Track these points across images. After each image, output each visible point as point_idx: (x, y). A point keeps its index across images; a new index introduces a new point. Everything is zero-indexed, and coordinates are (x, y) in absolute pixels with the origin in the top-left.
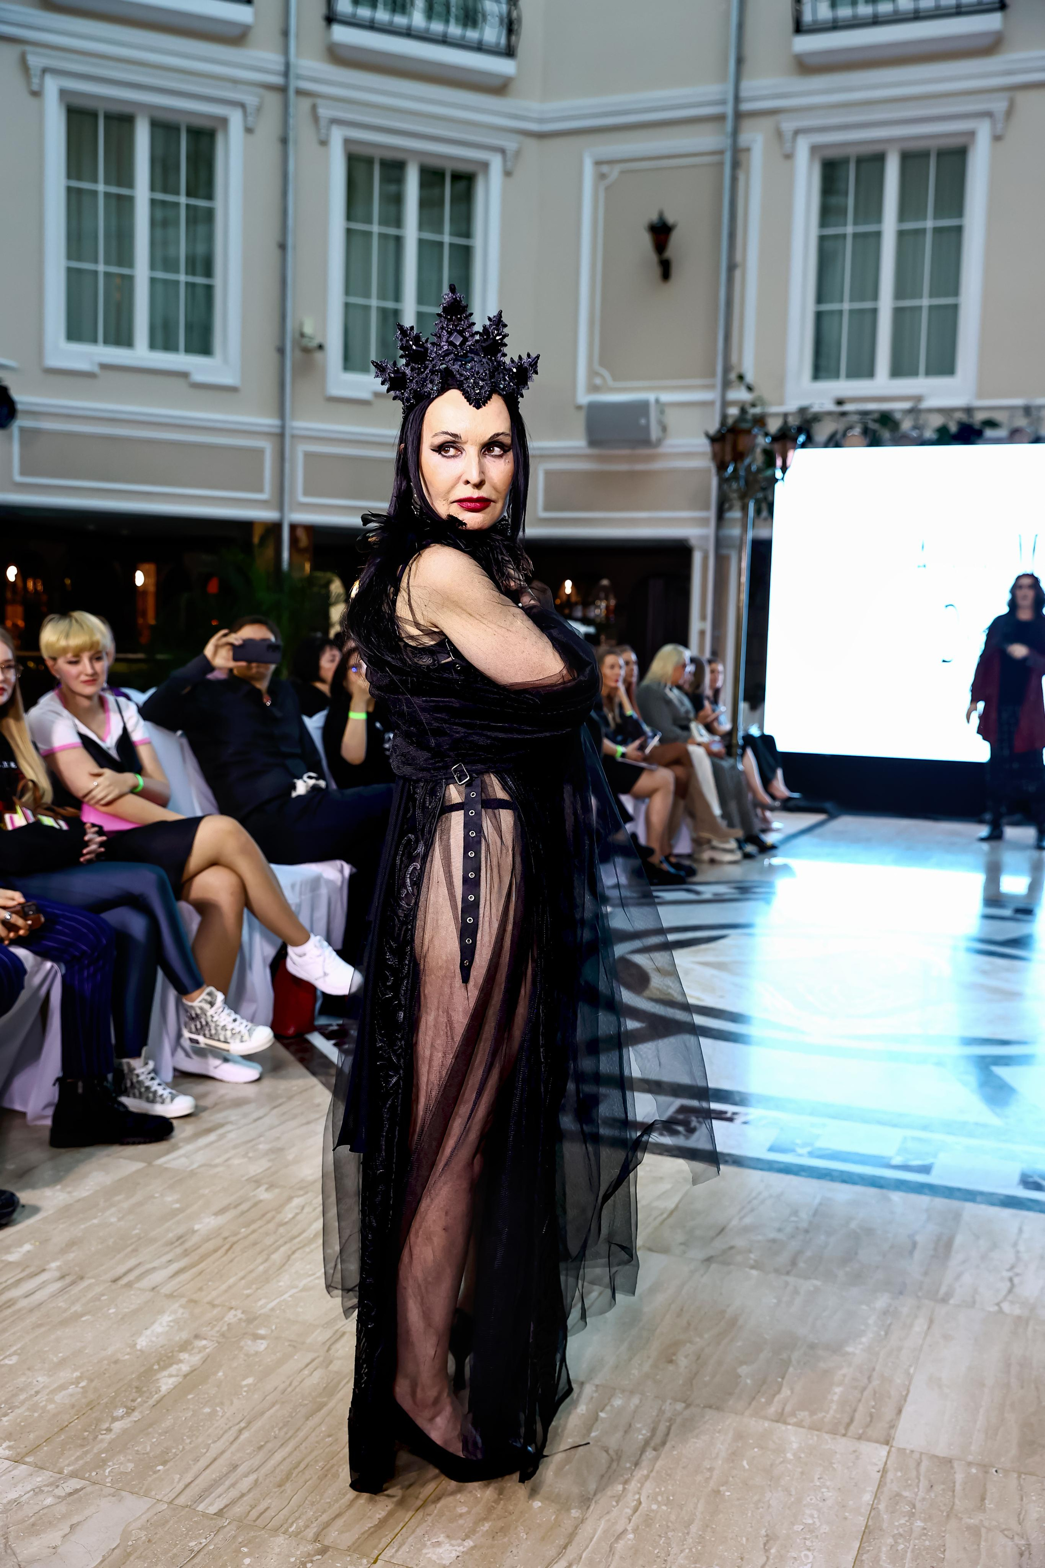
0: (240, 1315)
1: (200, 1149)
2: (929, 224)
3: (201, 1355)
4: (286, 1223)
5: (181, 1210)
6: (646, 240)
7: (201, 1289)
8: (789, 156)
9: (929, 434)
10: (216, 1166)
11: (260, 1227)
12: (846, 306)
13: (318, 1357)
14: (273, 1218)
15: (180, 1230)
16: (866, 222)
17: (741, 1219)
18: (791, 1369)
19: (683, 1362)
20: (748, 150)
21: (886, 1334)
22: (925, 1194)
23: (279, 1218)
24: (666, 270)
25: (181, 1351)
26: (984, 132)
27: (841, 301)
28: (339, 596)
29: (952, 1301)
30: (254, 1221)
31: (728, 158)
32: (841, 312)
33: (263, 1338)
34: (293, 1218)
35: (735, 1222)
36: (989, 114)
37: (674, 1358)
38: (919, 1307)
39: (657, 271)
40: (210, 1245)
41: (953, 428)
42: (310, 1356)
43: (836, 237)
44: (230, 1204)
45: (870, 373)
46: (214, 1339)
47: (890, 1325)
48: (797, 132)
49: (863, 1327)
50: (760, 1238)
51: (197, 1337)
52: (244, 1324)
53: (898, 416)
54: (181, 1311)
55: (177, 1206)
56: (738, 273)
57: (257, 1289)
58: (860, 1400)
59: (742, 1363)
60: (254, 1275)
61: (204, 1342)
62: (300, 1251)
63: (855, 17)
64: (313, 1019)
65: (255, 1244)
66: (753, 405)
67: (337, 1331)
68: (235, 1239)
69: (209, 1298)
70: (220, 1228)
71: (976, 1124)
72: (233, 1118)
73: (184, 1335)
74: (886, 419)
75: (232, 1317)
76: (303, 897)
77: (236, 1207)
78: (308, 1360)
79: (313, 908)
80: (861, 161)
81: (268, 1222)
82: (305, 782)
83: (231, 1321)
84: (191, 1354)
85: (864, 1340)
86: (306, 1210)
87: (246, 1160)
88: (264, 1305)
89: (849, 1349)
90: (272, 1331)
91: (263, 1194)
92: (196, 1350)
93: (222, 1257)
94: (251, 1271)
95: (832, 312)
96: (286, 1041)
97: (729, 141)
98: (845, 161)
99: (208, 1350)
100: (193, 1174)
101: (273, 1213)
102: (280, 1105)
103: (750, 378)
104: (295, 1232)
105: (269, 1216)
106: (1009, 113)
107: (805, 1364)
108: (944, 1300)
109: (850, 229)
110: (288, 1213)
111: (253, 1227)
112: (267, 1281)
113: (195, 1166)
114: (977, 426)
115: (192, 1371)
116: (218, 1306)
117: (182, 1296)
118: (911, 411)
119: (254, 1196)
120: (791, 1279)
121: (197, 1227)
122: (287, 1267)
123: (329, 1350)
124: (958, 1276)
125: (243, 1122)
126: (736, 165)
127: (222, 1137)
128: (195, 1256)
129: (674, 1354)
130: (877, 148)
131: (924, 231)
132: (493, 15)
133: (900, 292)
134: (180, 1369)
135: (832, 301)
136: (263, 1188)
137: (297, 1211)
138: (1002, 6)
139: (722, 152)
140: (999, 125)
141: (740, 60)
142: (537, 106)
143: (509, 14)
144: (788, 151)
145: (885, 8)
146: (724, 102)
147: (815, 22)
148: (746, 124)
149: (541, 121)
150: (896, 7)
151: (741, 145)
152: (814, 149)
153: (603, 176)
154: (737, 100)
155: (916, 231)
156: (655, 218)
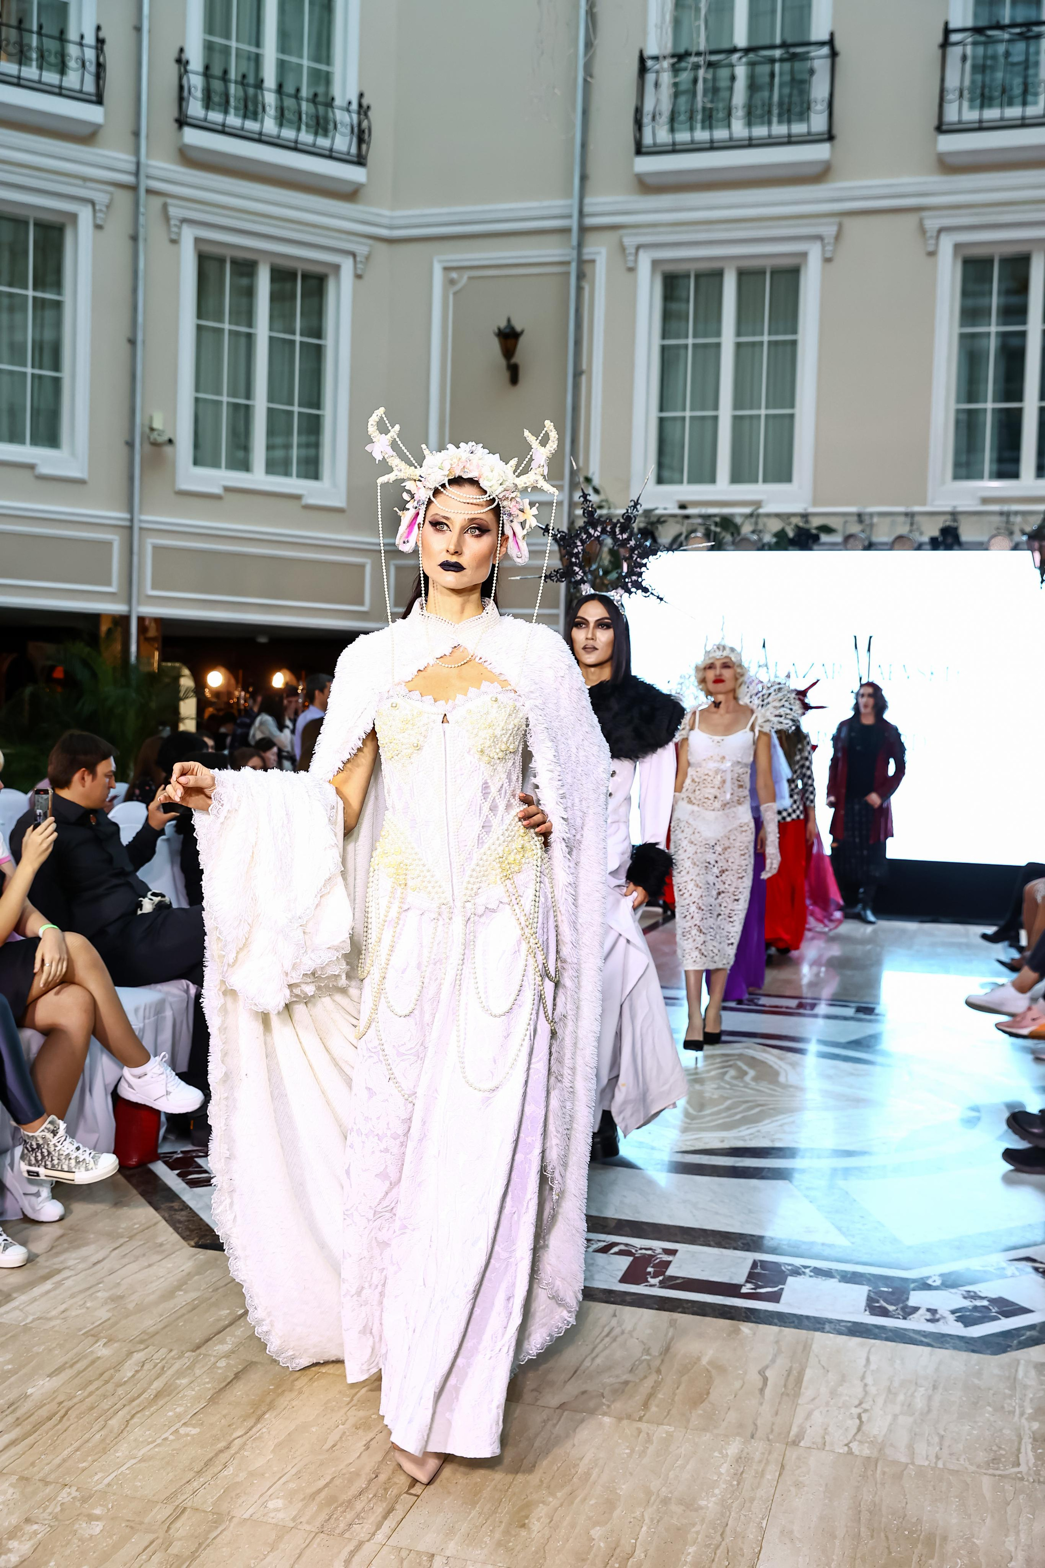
0: (75, 1494)
1: (34, 1300)
2: (766, 338)
3: (32, 1542)
4: (125, 1382)
5: (13, 1372)
6: (495, 346)
7: (33, 1464)
8: (632, 270)
9: (768, 538)
10: (50, 1319)
11: (97, 1389)
12: (688, 414)
13: (157, 1538)
14: (112, 1377)
15: (13, 1395)
16: (705, 336)
17: (593, 1359)
18: (644, 1528)
19: (536, 1525)
20: (592, 262)
21: (738, 1484)
22: (776, 1325)
23: (118, 1376)
24: (514, 374)
25: (10, 1539)
26: (815, 254)
27: (684, 410)
28: (188, 690)
29: (802, 1444)
30: (90, 1382)
31: (573, 269)
32: (683, 419)
33: (98, 1518)
34: (133, 1376)
35: (587, 1363)
36: (819, 238)
37: (527, 1521)
38: (770, 1453)
39: (506, 375)
40: (44, 1412)
41: (791, 534)
42: (150, 1537)
43: (678, 347)
44: (66, 1363)
45: (712, 479)
46: (46, 1522)
47: (742, 1472)
48: (638, 248)
49: (715, 1478)
50: (612, 1380)
51: (28, 1521)
52: (78, 1504)
53: (738, 520)
54: (11, 1491)
55: (10, 1367)
56: (584, 378)
57: (94, 1461)
58: (713, 1560)
59: (594, 1526)
60: (90, 1445)
61: (35, 1527)
62: (139, 1415)
63: (692, 141)
64: (156, 1146)
65: (92, 1408)
66: (600, 507)
67: (178, 1506)
68: (70, 1403)
69: (41, 1475)
70: (54, 1392)
71: (823, 1244)
72: (71, 1263)
73: (14, 1520)
74: (727, 523)
75: (65, 1496)
76: (147, 1021)
77: (71, 1366)
78: (146, 1543)
79: (157, 1032)
80: (700, 276)
81: (107, 1382)
82: (151, 899)
83: (65, 1501)
84: (21, 1542)
85: (717, 1491)
86: (146, 1367)
87: (84, 1310)
88: (98, 1481)
89: (703, 1503)
90: (108, 1510)
91: (102, 1351)
92: (26, 1537)
93: (57, 1425)
94: (87, 1441)
95: (674, 419)
96: (128, 1173)
97: (574, 253)
98: (686, 277)
99: (39, 1536)
100: (26, 1329)
101: (112, 1371)
102: (121, 1245)
103: (596, 482)
104: (134, 1393)
105: (106, 1376)
106: (838, 237)
107: (658, 1521)
108: (795, 1443)
109: (690, 341)
110: (127, 1371)
111: (91, 1388)
112: (105, 1451)
113: (30, 1319)
114: (814, 531)
115: (22, 1562)
116: (51, 1483)
117: (13, 1473)
118: (751, 515)
119: (92, 1352)
120: (643, 1426)
121: (30, 1391)
122: (125, 1433)
123: (169, 1528)
124: (809, 1416)
125: (81, 1266)
126: (581, 276)
127: (59, 1284)
128: (27, 1426)
129: (527, 1517)
130: (715, 265)
131: (760, 344)
132: (343, 124)
133: (738, 403)
134: (9, 1561)
135: (675, 410)
136: (101, 1343)
137: (137, 1368)
138: (830, 137)
139: (568, 263)
140: (829, 248)
141: (584, 178)
142: (387, 213)
143: (360, 124)
144: (631, 265)
145: (720, 134)
146: (570, 216)
147: (655, 145)
148: (591, 238)
149: (391, 227)
150: (731, 133)
151: (586, 257)
152: (655, 263)
153: (452, 282)
154: (581, 214)
155: (753, 344)
156: (503, 324)
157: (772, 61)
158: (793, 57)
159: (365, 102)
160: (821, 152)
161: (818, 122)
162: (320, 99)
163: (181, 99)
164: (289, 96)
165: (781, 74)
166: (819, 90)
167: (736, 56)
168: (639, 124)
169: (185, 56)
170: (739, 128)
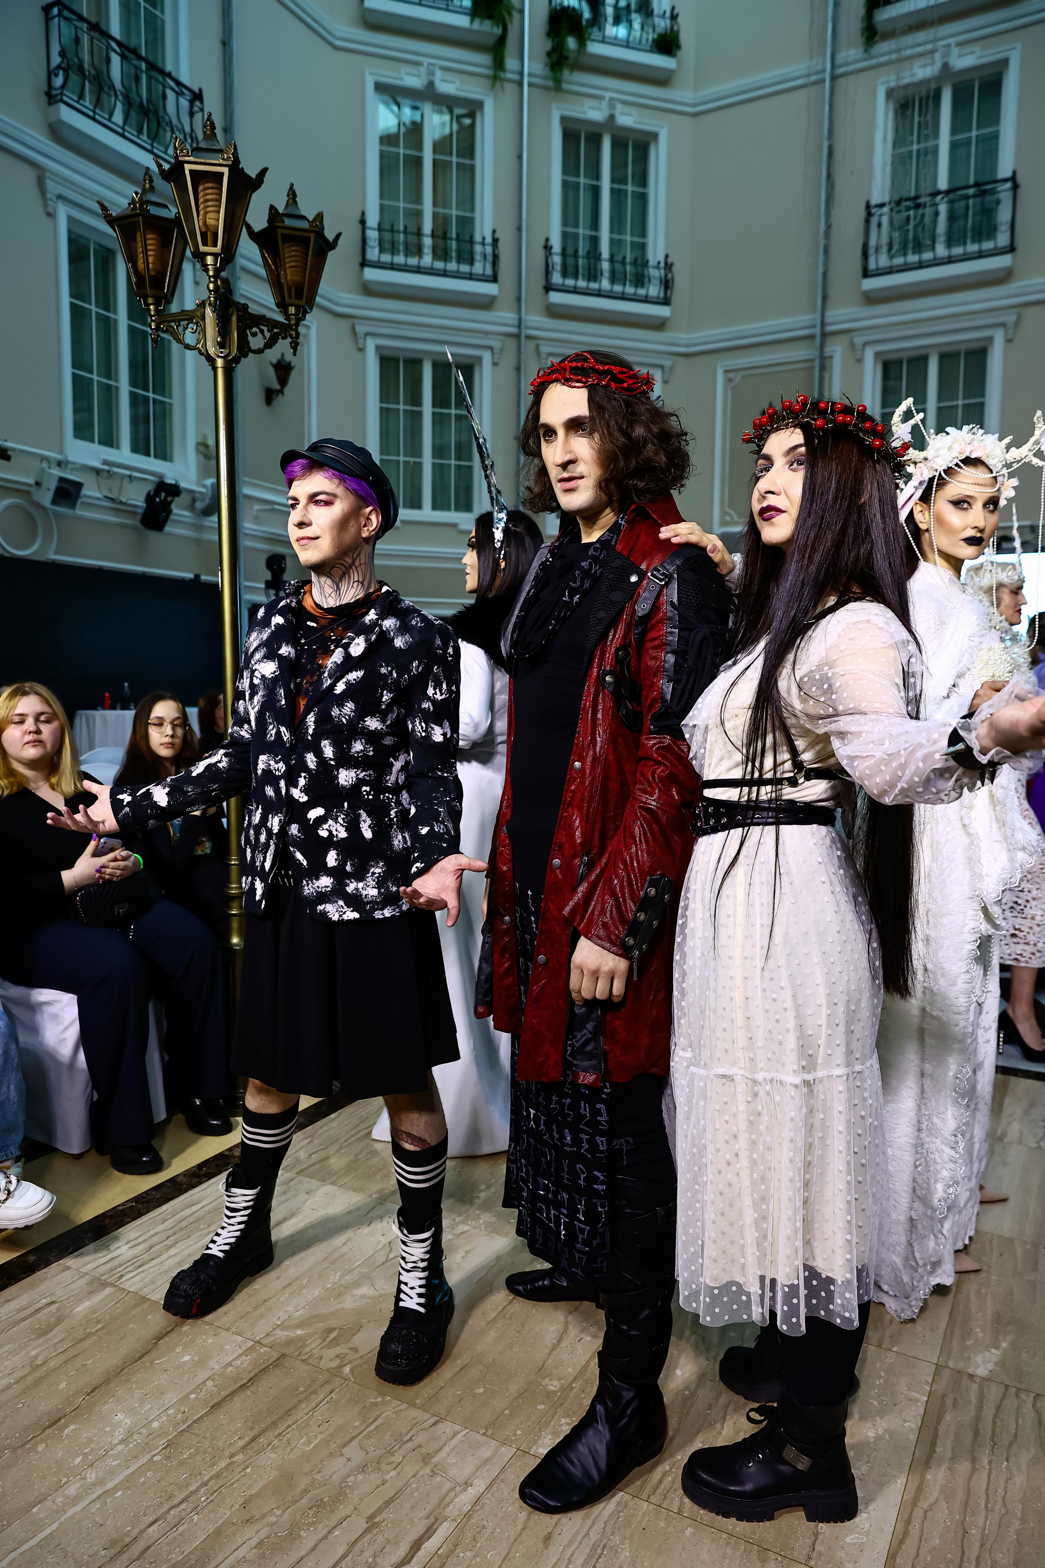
2: (960, 402)
8: (860, 361)
20: (831, 357)
26: (999, 337)
31: (817, 363)
36: (1003, 325)
48: (865, 344)
63: (906, 264)
80: (910, 361)
97: (818, 353)
98: (900, 362)
106: (1017, 323)
126: (823, 368)
130: (923, 352)
131: (957, 406)
132: (655, 278)
138: (1011, 249)
139: (813, 360)
140: (1011, 332)
141: (825, 298)
142: (684, 336)
143: (666, 276)
144: (859, 357)
145: (927, 256)
146: (814, 326)
147: (877, 269)
148: (830, 340)
149: (688, 346)
150: (935, 255)
151: (826, 354)
152: (877, 355)
153: (730, 380)
154: (823, 324)
155: (950, 407)
156: (766, 406)
157: (967, 197)
158: (983, 193)
159: (670, 260)
160: (1005, 261)
161: (1003, 239)
162: (639, 262)
163: (548, 273)
164: (618, 262)
165: (974, 206)
166: (1004, 215)
167: (939, 197)
168: (865, 255)
169: (550, 243)
170: (941, 250)
